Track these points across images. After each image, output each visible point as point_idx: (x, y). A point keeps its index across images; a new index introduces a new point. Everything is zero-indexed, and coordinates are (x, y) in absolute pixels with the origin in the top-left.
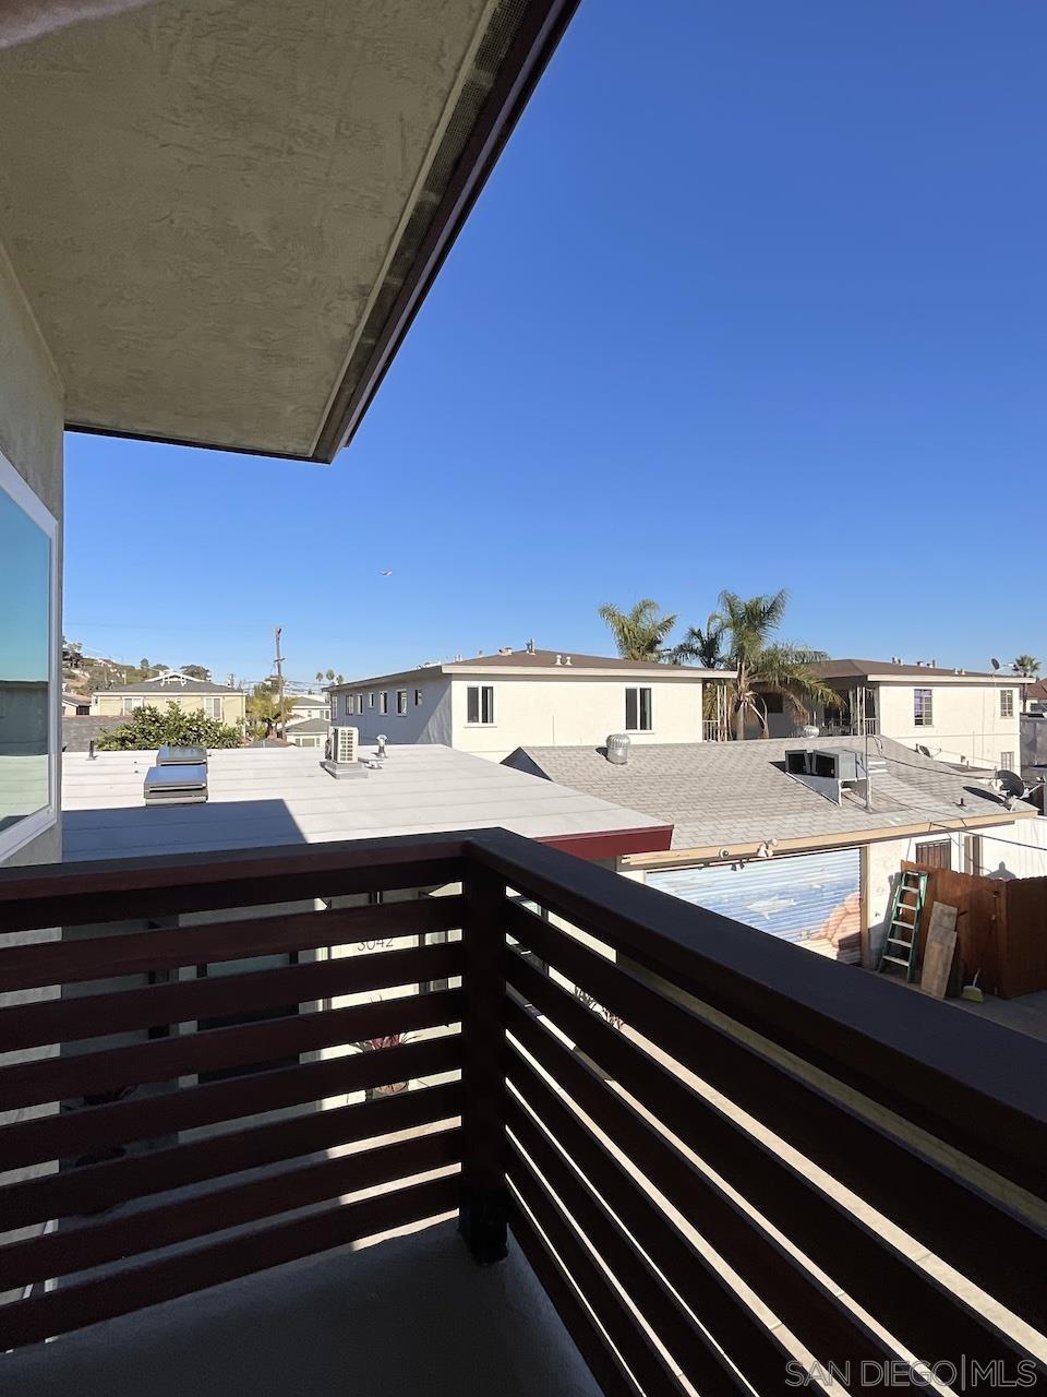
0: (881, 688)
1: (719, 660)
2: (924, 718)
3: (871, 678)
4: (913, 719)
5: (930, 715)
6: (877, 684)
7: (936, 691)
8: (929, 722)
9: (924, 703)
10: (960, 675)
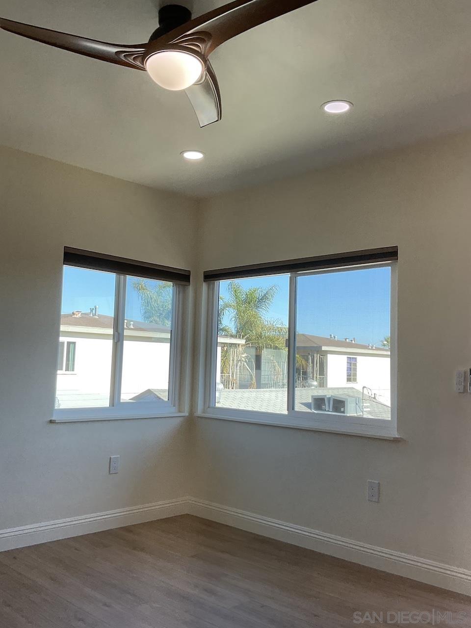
0: (328, 355)
1: (221, 330)
2: (352, 377)
3: (324, 348)
4: (345, 377)
5: (355, 375)
6: (327, 352)
7: (359, 358)
8: (355, 380)
9: (352, 367)
10: (372, 349)
